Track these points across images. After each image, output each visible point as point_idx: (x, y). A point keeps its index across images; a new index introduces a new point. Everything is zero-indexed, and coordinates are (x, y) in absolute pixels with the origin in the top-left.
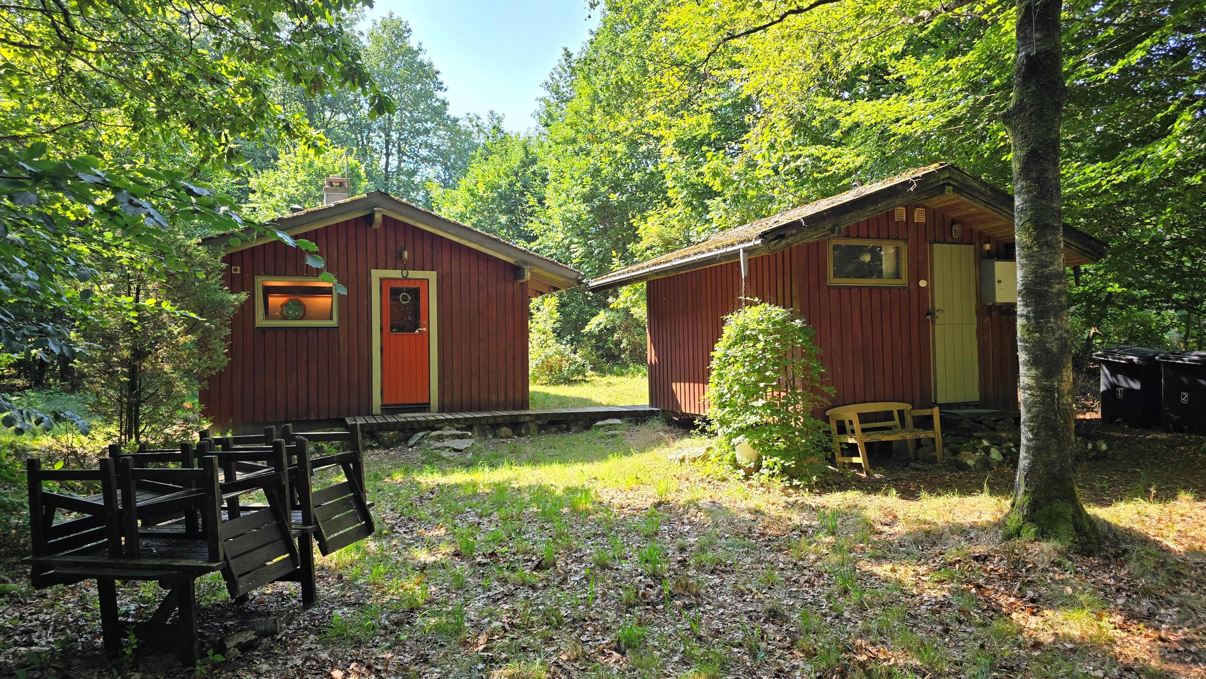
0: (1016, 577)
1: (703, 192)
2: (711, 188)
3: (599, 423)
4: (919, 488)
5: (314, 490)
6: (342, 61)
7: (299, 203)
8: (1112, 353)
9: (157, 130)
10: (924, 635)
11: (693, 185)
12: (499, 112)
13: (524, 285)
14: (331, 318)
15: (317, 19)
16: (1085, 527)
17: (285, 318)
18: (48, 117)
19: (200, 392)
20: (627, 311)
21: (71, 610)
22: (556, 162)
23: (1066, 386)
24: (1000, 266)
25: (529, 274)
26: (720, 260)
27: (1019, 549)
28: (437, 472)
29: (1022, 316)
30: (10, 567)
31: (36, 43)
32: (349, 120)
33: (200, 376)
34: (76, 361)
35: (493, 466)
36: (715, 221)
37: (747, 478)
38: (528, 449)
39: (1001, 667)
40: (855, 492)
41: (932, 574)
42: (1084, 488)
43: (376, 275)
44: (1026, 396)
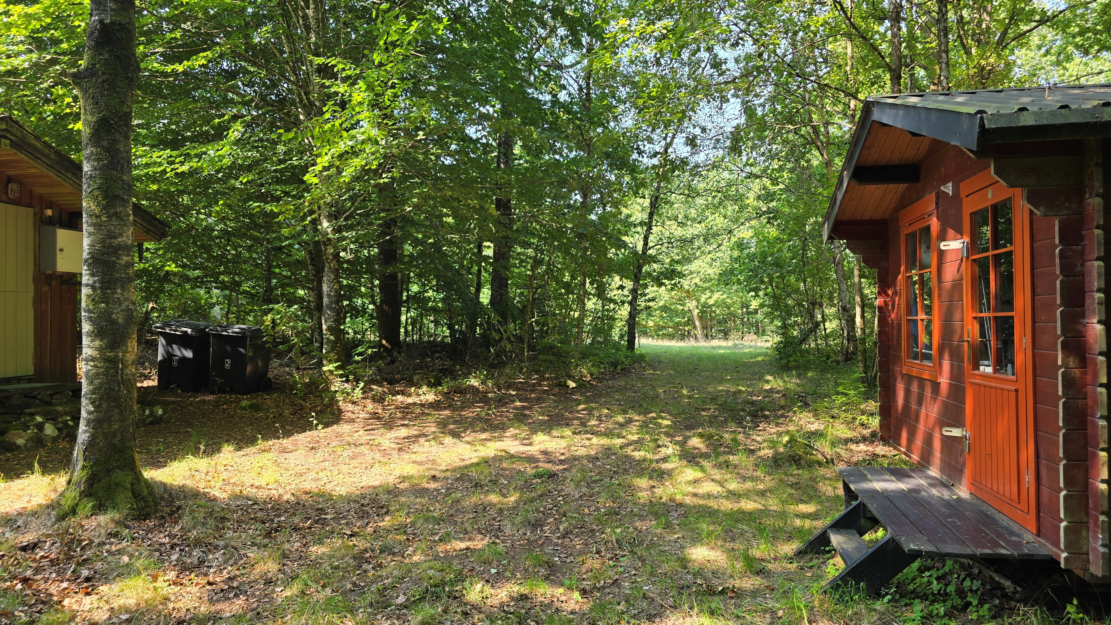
0: (69, 559)
8: (169, 326)
16: (143, 492)
23: (130, 357)
24: (63, 234)
27: (74, 528)
29: (87, 285)
42: (142, 453)
44: (90, 368)
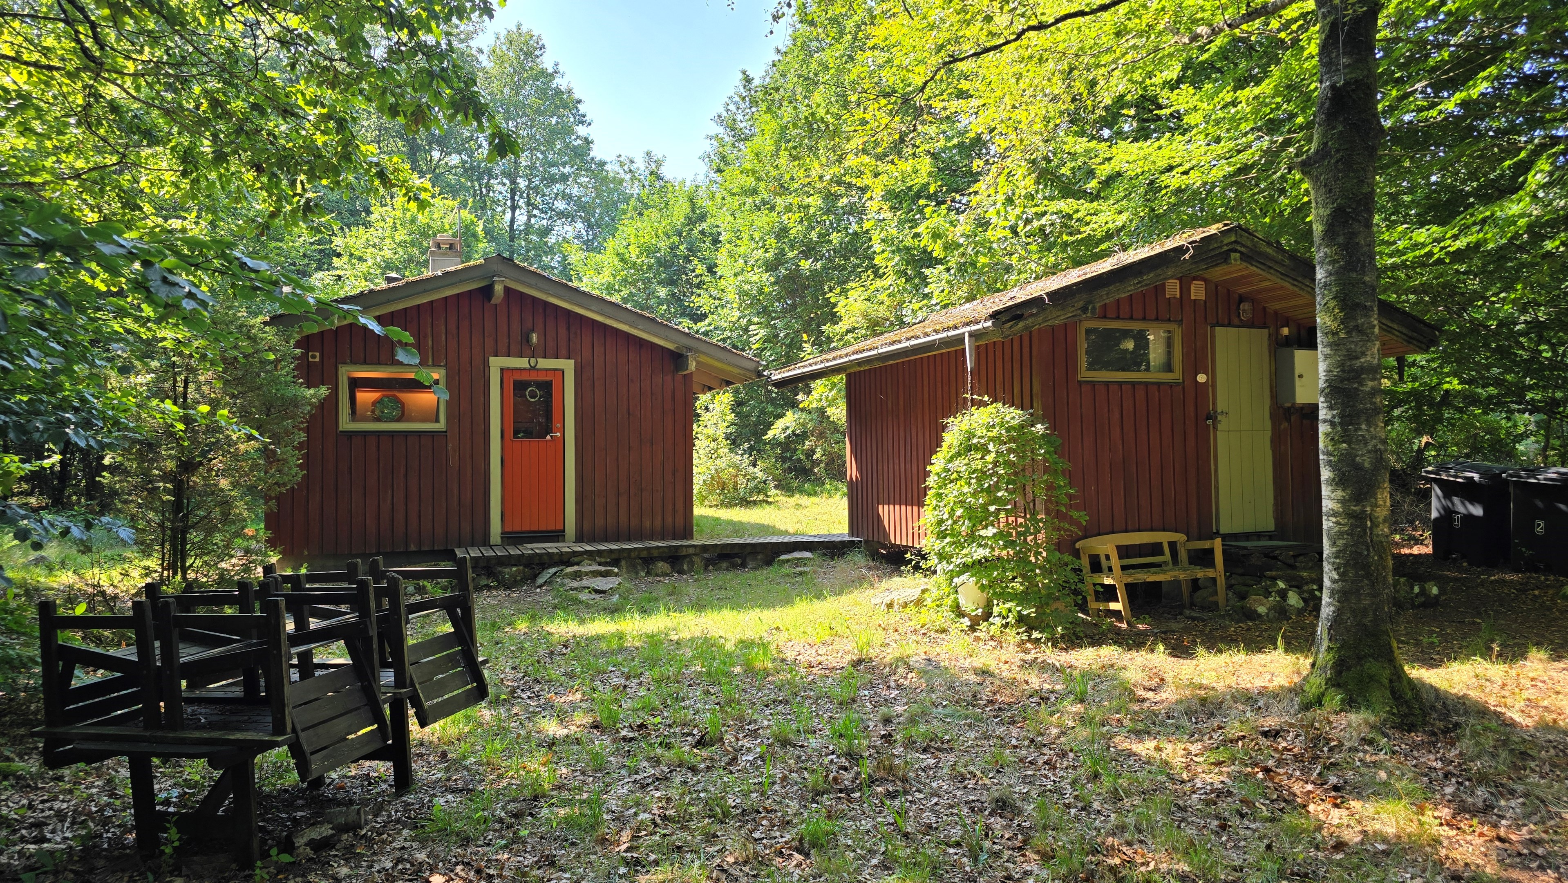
0: (1315, 759)
1: (921, 259)
2: (930, 253)
3: (784, 557)
4: (1194, 643)
5: (411, 642)
6: (452, 88)
7: (398, 270)
8: (1448, 469)
9: (213, 176)
10: (1195, 833)
11: (908, 249)
12: (658, 154)
13: (688, 378)
14: (437, 420)
15: (420, 33)
16: (1406, 694)
17: (378, 420)
18: (71, 158)
19: (267, 515)
20: (821, 412)
21: (95, 797)
22: (731, 218)
23: (1382, 512)
24: (1300, 356)
25: (694, 364)
26: (939, 347)
27: (1320, 722)
28: (573, 620)
29: (1325, 421)
30: (17, 741)
31: (55, 63)
32: (464, 162)
33: (266, 495)
34: (104, 474)
35: (645, 611)
36: (935, 297)
37: (973, 628)
38: (691, 590)
39: (1293, 874)
40: (1112, 648)
41: (1208, 754)
42: (1408, 643)
43: (497, 363)
44: (1331, 524)
